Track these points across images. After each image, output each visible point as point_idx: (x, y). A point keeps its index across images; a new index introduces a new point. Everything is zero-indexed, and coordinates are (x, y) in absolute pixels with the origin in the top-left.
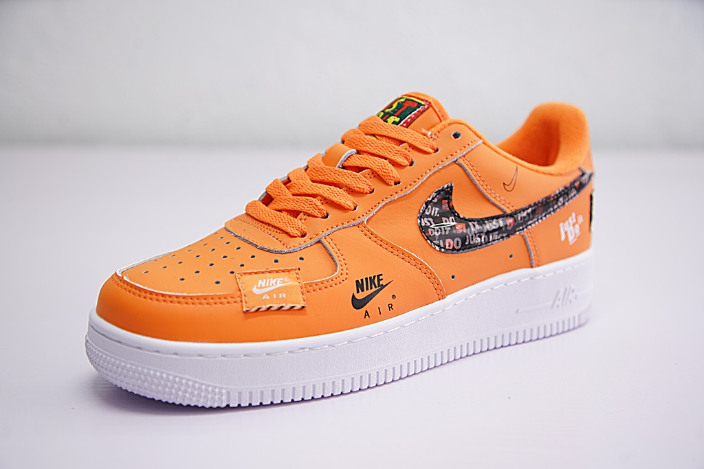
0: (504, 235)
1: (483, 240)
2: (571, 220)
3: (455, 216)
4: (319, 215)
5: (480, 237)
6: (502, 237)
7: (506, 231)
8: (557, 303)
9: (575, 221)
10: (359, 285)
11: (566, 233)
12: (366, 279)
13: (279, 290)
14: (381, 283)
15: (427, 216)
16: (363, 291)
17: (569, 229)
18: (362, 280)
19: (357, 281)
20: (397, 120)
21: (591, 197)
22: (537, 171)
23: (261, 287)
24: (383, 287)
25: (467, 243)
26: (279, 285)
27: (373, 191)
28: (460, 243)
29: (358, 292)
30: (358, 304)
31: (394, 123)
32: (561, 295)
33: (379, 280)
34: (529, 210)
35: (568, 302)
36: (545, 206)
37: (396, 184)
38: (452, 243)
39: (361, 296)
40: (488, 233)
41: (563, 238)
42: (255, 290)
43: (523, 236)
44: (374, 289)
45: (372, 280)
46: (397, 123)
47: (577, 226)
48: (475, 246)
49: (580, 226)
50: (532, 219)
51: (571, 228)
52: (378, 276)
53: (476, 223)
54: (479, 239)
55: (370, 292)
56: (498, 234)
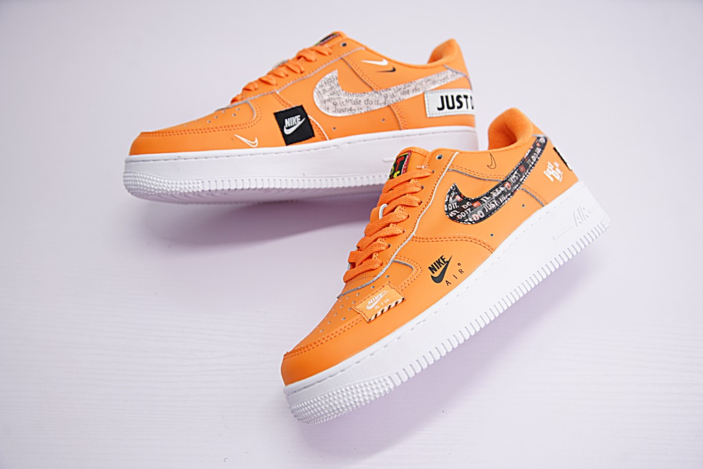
0: (509, 194)
1: (497, 204)
2: (550, 166)
3: (469, 201)
4: (384, 248)
5: (493, 203)
6: (509, 197)
7: (508, 192)
8: (578, 221)
9: (553, 167)
10: (432, 269)
11: (552, 176)
12: (434, 263)
13: (383, 299)
14: (445, 260)
15: (452, 211)
16: (436, 270)
17: (553, 172)
18: (432, 265)
19: (430, 268)
20: (398, 172)
21: (555, 149)
22: (507, 150)
23: (371, 304)
24: (448, 262)
25: (487, 211)
26: (381, 297)
27: (409, 216)
28: (483, 213)
29: (433, 273)
30: (437, 280)
31: (398, 175)
32: (577, 214)
33: (443, 260)
34: (516, 173)
35: (586, 218)
36: (525, 165)
37: (419, 204)
38: (477, 216)
39: (436, 274)
40: (497, 198)
41: (552, 179)
42: (368, 308)
43: (523, 189)
44: (443, 266)
45: (439, 262)
46: (400, 174)
47: (557, 169)
48: (493, 210)
49: (559, 168)
50: (522, 177)
51: (554, 171)
52: (441, 258)
53: (485, 197)
54: (493, 205)
55: (441, 269)
56: (505, 196)
